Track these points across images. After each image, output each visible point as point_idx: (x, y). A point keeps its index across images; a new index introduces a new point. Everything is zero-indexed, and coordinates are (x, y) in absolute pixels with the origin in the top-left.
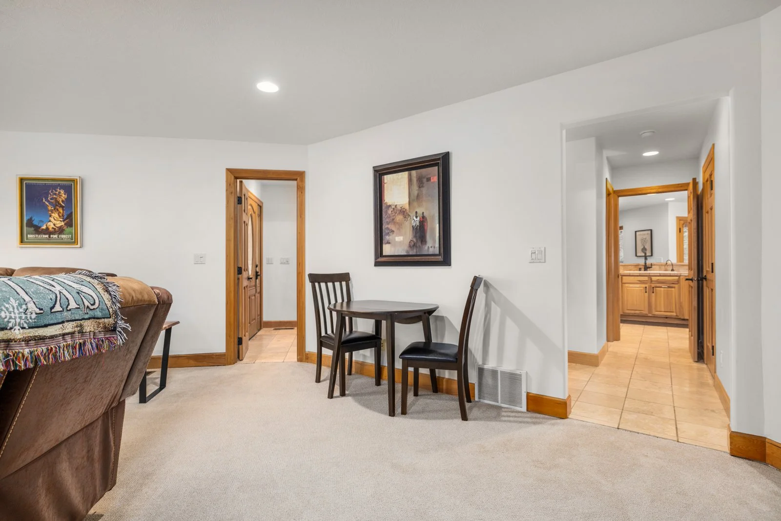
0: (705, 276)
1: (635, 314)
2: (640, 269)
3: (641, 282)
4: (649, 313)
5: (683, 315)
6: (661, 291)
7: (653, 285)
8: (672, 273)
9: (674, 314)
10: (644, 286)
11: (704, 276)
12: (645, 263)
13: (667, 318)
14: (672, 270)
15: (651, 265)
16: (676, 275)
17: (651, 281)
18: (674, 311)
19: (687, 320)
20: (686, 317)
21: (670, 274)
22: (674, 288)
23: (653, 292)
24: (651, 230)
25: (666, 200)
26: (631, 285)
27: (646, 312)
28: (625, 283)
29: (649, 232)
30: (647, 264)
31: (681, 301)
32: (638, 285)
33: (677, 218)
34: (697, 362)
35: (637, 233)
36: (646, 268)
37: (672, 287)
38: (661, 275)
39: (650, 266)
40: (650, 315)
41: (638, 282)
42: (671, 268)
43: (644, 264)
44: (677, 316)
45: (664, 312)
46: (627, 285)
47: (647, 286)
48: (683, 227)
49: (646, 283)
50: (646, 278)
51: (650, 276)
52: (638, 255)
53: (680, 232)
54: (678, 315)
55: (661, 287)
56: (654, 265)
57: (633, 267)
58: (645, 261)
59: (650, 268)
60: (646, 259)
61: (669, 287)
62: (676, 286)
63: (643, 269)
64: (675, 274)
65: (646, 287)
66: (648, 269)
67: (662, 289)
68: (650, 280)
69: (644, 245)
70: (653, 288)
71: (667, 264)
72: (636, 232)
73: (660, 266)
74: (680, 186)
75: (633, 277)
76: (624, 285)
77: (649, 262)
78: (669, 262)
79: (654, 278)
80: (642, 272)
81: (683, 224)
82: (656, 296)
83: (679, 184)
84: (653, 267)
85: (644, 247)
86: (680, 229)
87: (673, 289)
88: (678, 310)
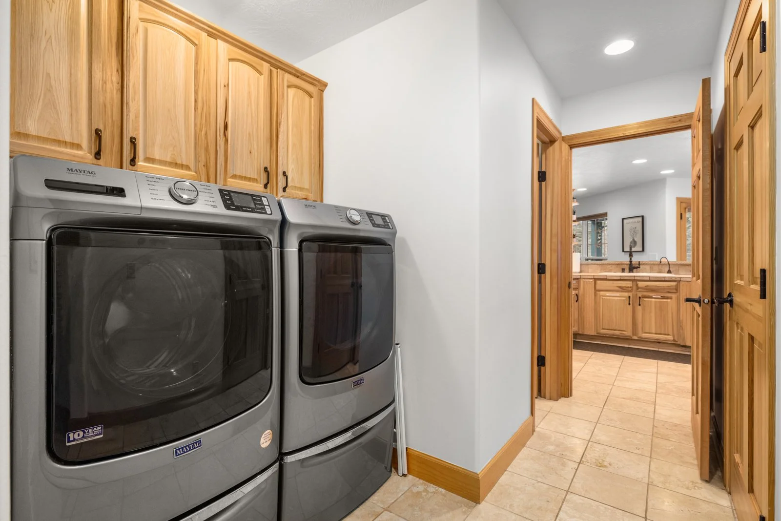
0: (730, 295)
1: (613, 335)
2: (623, 270)
3: (622, 289)
4: (633, 335)
5: (684, 339)
6: (653, 302)
7: (640, 295)
8: (668, 277)
9: (670, 338)
10: (626, 294)
11: (726, 296)
12: (631, 262)
13: (659, 343)
14: (669, 272)
15: (639, 264)
16: (674, 279)
17: (638, 288)
18: (671, 333)
19: (690, 347)
20: (688, 344)
21: (665, 277)
22: (671, 298)
23: (640, 305)
24: (643, 217)
25: (662, 172)
26: (608, 294)
27: (628, 333)
28: (600, 291)
29: (640, 219)
30: (633, 262)
31: (681, 319)
32: (618, 294)
33: (678, 199)
34: (707, 481)
35: (625, 221)
36: (632, 268)
37: (667, 298)
38: (651, 279)
39: (638, 266)
40: (635, 338)
41: (618, 289)
42: (667, 269)
43: (629, 263)
44: (674, 340)
45: (656, 334)
46: (602, 293)
47: (630, 294)
48: (685, 212)
49: (631, 291)
50: (629, 284)
51: (634, 280)
52: (625, 250)
53: (681, 218)
54: (676, 339)
55: (651, 298)
56: (644, 264)
57: (613, 266)
58: (631, 259)
59: (637, 268)
60: (631, 255)
61: (663, 298)
62: (674, 296)
63: (627, 270)
64: (671, 278)
65: (629, 297)
66: (634, 270)
67: (653, 300)
68: (635, 288)
69: (633, 237)
70: (640, 297)
71: (661, 262)
72: (623, 219)
73: (652, 266)
74: (677, 119)
75: (611, 282)
76: (598, 292)
77: (636, 259)
78: (664, 260)
79: (641, 284)
80: (627, 274)
81: (686, 208)
82: (644, 309)
83: (675, 117)
84: (641, 266)
85: (633, 239)
86: (681, 214)
87: (669, 300)
88: (675, 333)
